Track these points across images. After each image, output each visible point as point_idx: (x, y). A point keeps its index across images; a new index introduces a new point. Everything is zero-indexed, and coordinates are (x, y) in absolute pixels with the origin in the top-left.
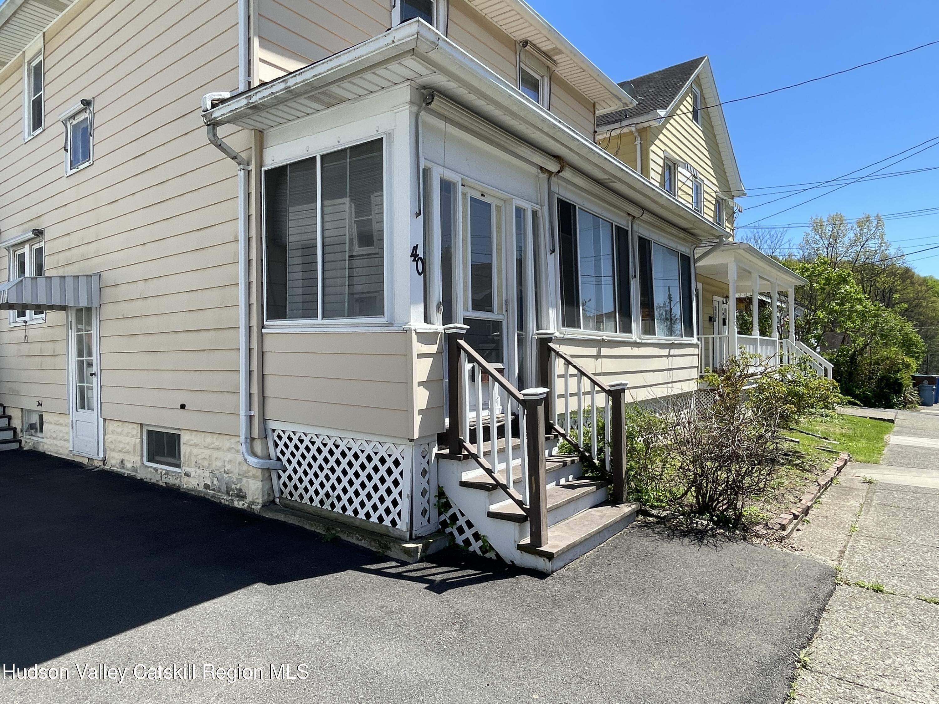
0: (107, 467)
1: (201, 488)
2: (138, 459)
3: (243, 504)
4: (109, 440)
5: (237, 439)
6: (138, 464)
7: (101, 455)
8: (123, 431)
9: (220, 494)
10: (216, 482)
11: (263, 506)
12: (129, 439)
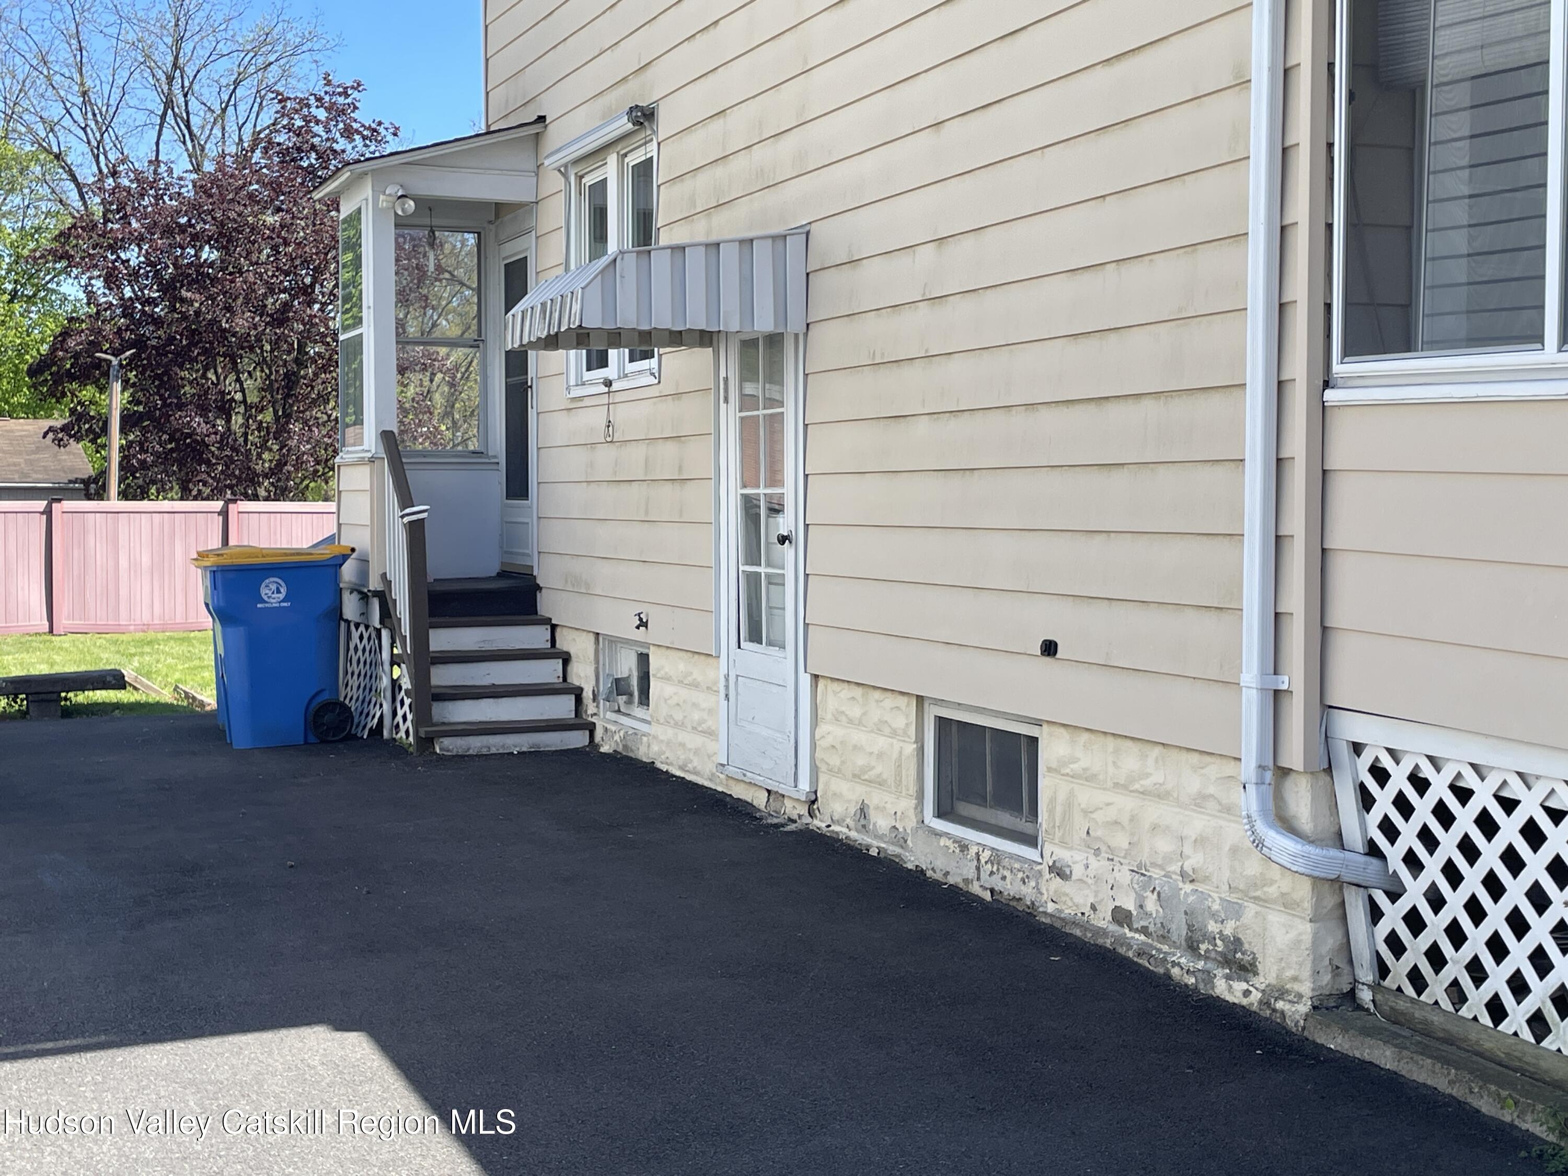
0: (819, 824)
1: (1103, 920)
2: (907, 804)
3: (1247, 993)
4: (829, 741)
5: (1229, 768)
6: (911, 823)
7: (805, 786)
8: (864, 714)
9: (1165, 948)
10: (1151, 904)
11: (1315, 1008)
12: (882, 742)
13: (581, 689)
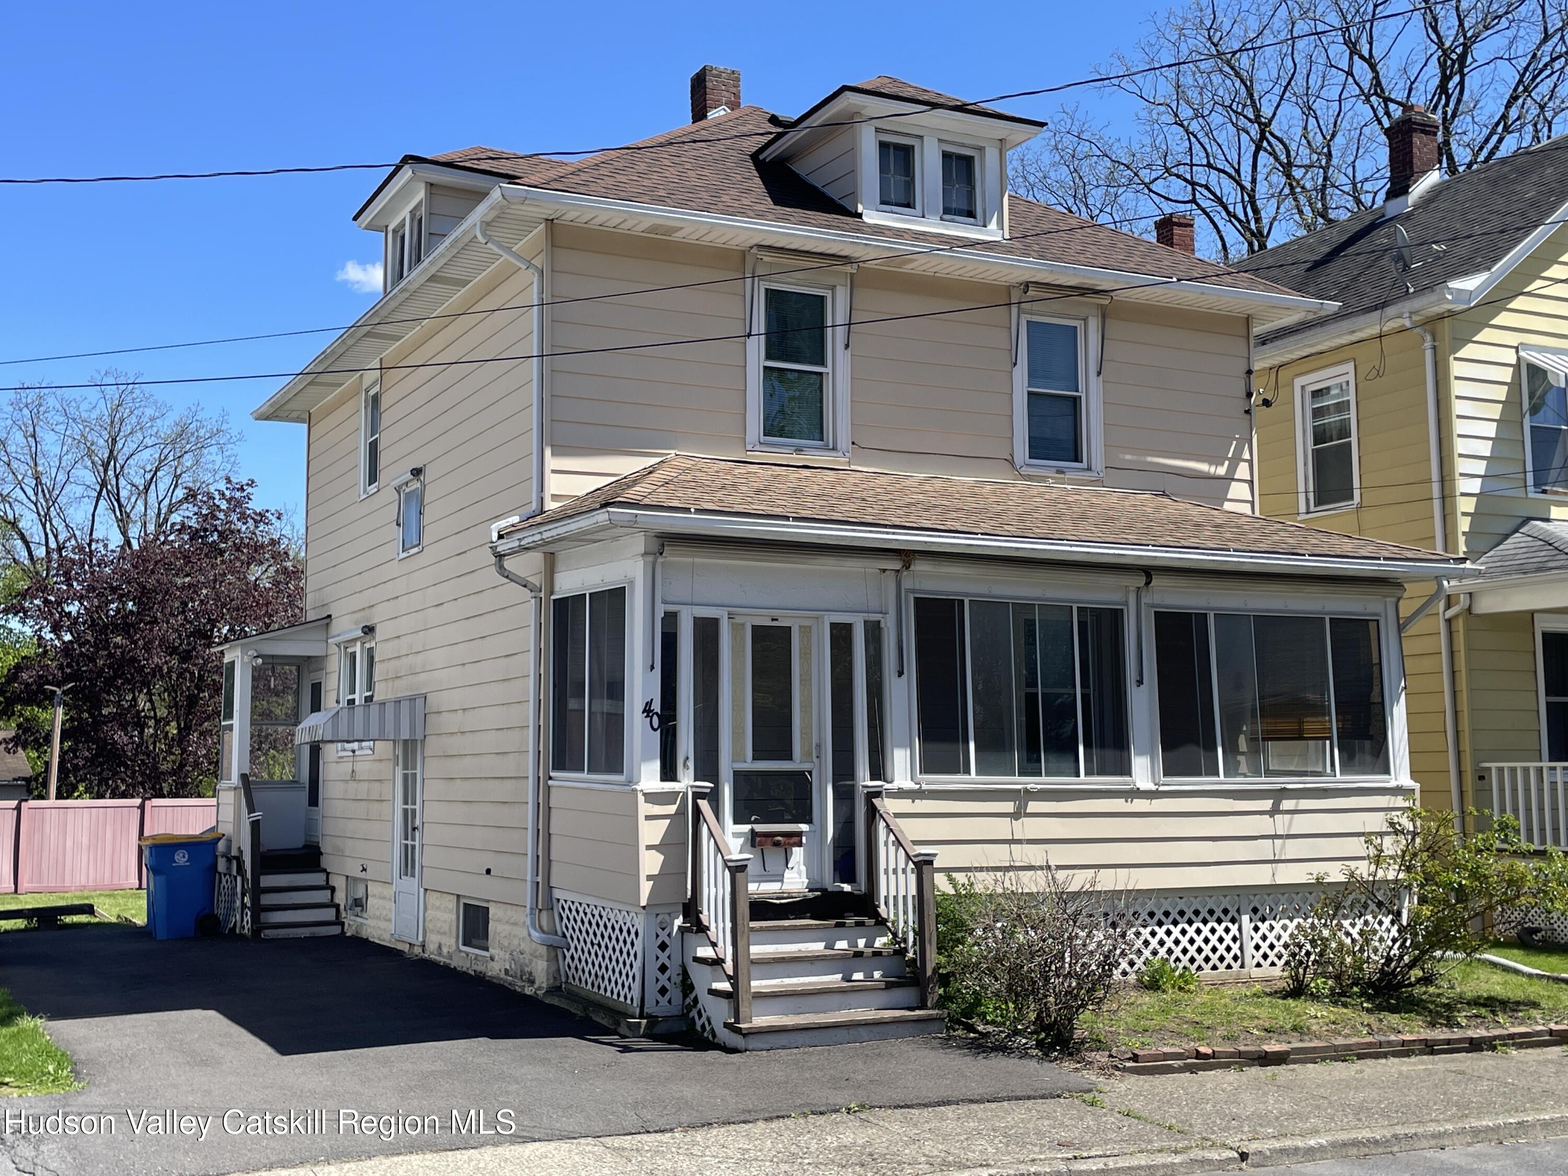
0: (426, 955)
1: (502, 975)
2: (453, 941)
3: (532, 990)
4: (428, 918)
5: (524, 910)
6: (454, 947)
7: (420, 939)
8: (441, 904)
9: (516, 980)
10: (513, 965)
11: (548, 991)
12: (445, 916)
13: (339, 905)
